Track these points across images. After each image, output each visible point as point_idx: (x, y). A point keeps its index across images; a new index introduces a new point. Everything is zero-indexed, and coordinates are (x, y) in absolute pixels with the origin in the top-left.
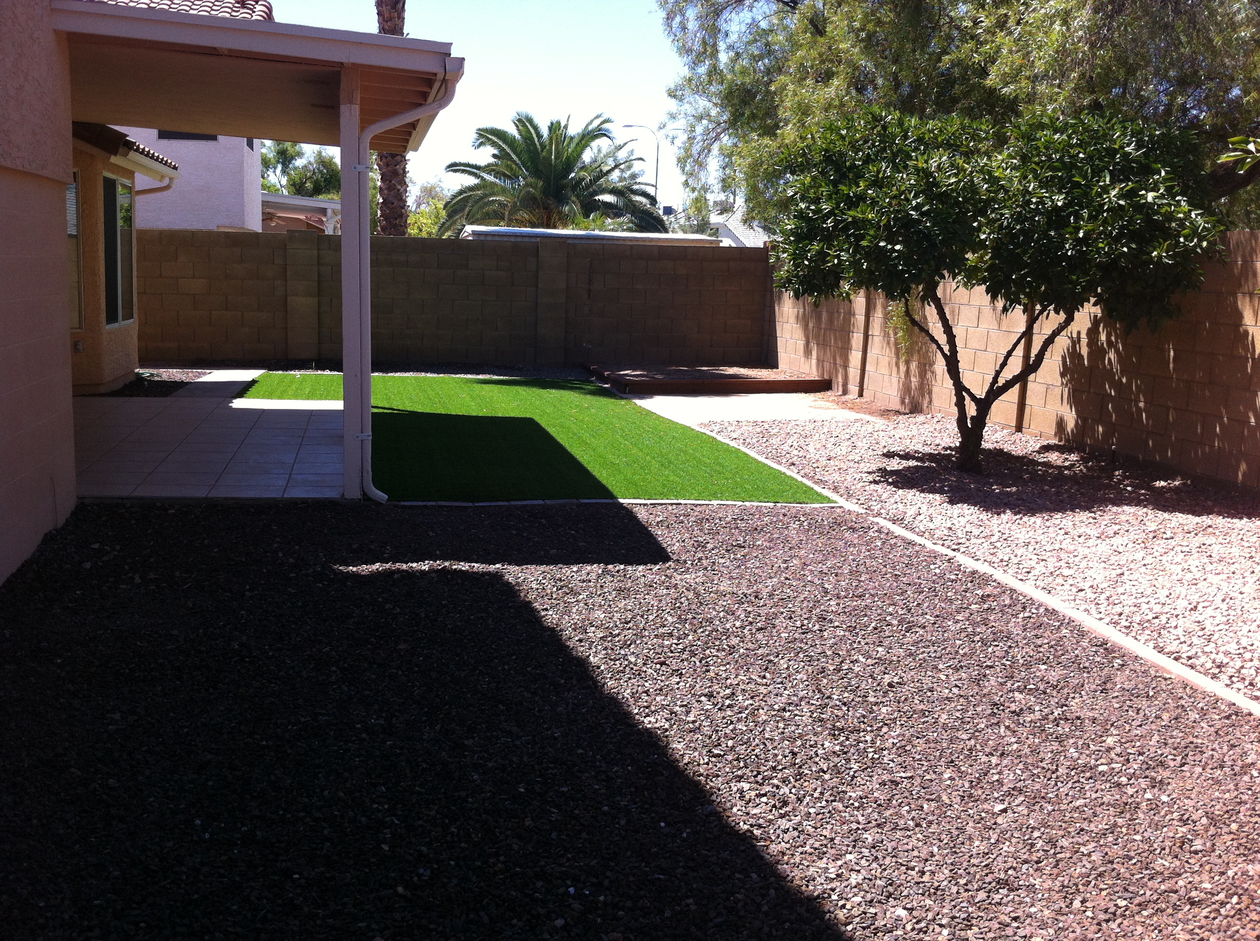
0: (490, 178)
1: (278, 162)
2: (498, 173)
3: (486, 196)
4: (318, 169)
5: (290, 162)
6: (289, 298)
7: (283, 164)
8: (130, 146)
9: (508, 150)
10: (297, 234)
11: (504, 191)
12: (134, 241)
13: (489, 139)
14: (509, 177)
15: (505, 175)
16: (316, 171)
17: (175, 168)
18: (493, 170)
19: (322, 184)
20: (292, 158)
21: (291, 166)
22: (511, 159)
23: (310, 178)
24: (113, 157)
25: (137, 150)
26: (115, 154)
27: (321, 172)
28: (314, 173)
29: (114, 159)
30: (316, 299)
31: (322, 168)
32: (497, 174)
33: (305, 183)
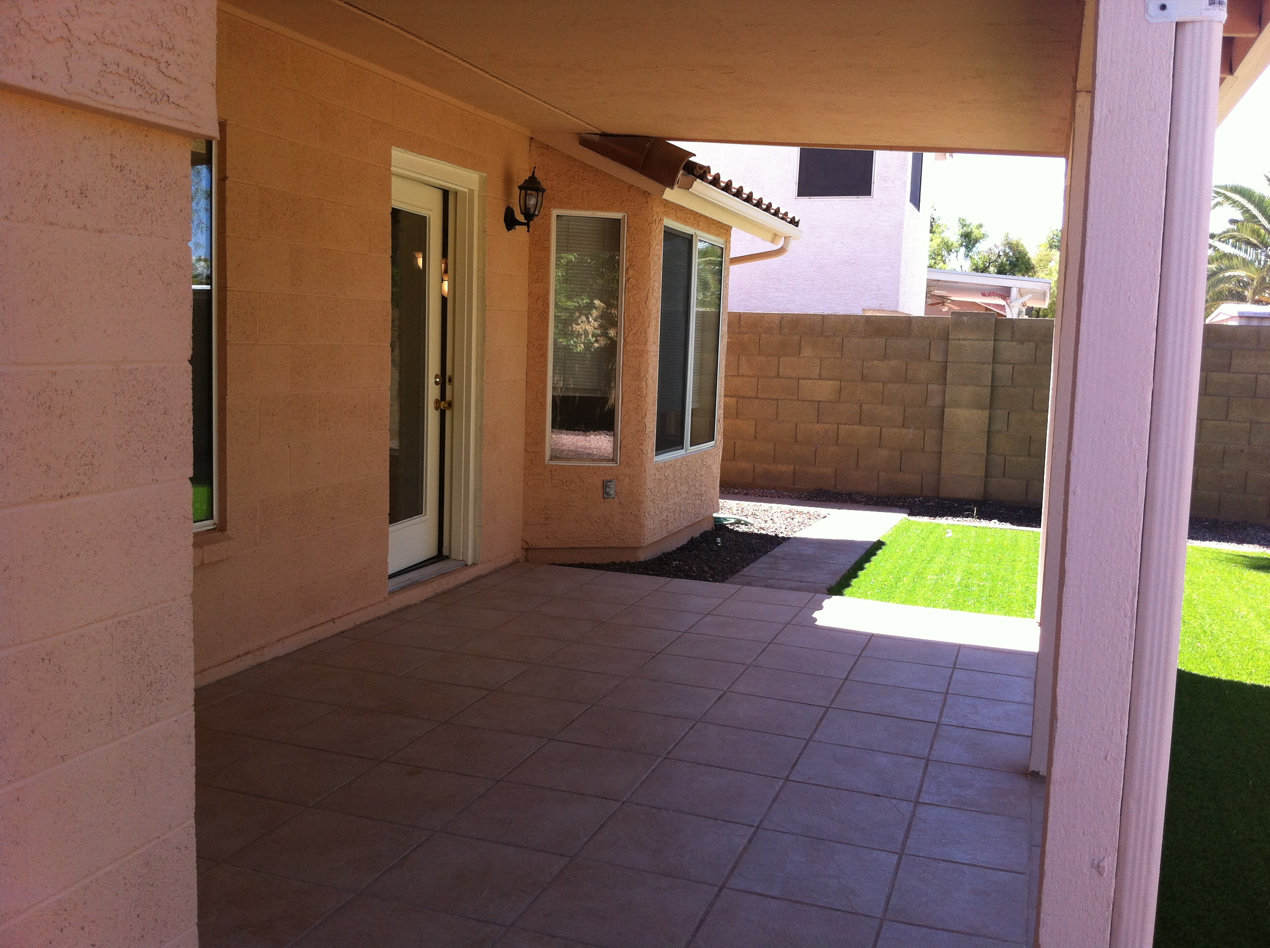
0: (1227, 248)
1: (961, 245)
2: (1239, 240)
3: (1221, 270)
4: (1004, 252)
5: (974, 245)
6: (947, 410)
7: (967, 247)
8: (700, 172)
9: (1255, 212)
10: (965, 319)
11: (1246, 263)
12: (724, 328)
13: (1227, 198)
14: (1255, 246)
15: (1248, 243)
16: (1001, 253)
17: (794, 222)
18: (1233, 237)
19: (1007, 267)
20: (976, 241)
21: (974, 249)
22: (1258, 222)
23: (996, 261)
24: (668, 190)
25: (715, 182)
26: (671, 186)
27: (1006, 254)
28: (999, 256)
29: (671, 195)
30: (986, 413)
31: (1007, 250)
32: (1238, 242)
33: (988, 267)
